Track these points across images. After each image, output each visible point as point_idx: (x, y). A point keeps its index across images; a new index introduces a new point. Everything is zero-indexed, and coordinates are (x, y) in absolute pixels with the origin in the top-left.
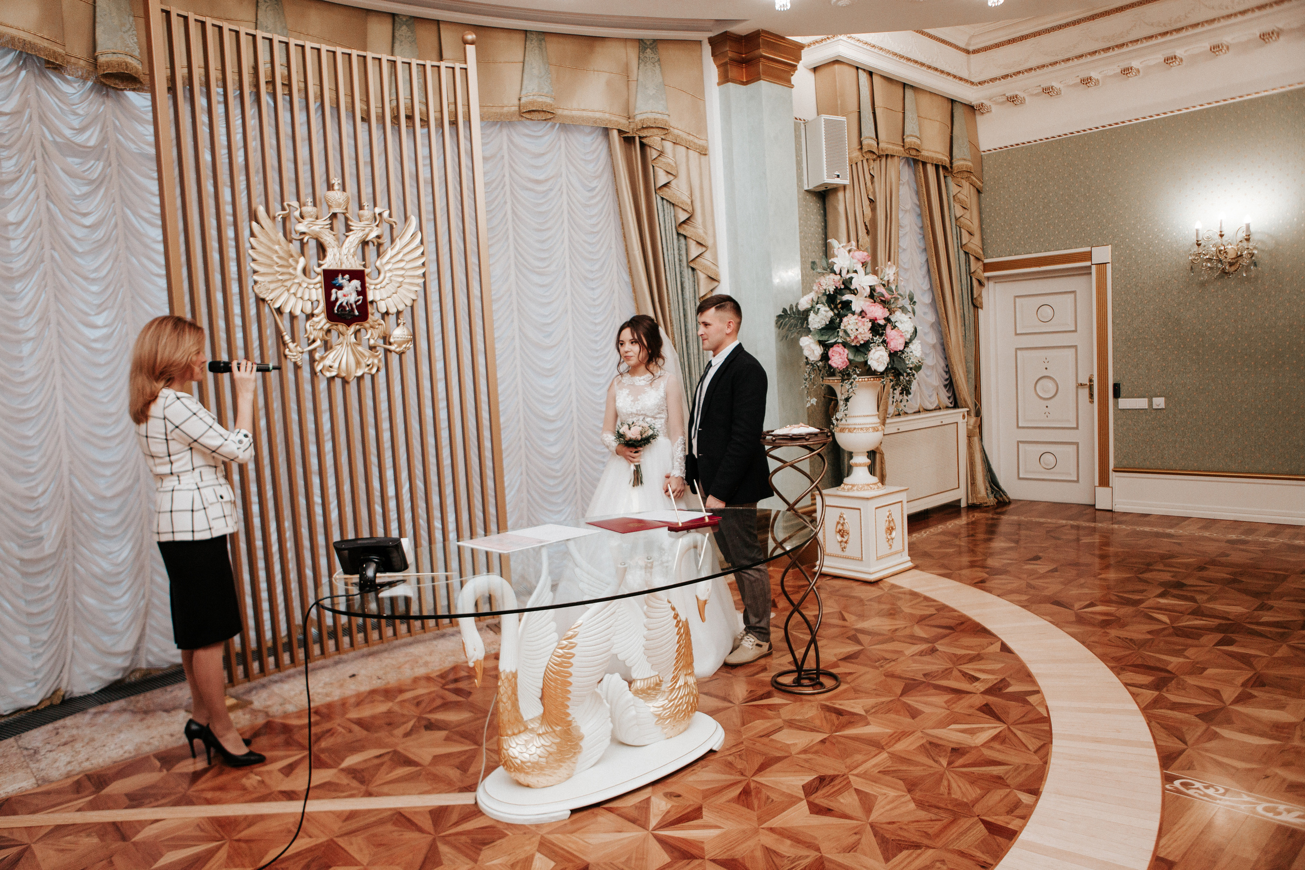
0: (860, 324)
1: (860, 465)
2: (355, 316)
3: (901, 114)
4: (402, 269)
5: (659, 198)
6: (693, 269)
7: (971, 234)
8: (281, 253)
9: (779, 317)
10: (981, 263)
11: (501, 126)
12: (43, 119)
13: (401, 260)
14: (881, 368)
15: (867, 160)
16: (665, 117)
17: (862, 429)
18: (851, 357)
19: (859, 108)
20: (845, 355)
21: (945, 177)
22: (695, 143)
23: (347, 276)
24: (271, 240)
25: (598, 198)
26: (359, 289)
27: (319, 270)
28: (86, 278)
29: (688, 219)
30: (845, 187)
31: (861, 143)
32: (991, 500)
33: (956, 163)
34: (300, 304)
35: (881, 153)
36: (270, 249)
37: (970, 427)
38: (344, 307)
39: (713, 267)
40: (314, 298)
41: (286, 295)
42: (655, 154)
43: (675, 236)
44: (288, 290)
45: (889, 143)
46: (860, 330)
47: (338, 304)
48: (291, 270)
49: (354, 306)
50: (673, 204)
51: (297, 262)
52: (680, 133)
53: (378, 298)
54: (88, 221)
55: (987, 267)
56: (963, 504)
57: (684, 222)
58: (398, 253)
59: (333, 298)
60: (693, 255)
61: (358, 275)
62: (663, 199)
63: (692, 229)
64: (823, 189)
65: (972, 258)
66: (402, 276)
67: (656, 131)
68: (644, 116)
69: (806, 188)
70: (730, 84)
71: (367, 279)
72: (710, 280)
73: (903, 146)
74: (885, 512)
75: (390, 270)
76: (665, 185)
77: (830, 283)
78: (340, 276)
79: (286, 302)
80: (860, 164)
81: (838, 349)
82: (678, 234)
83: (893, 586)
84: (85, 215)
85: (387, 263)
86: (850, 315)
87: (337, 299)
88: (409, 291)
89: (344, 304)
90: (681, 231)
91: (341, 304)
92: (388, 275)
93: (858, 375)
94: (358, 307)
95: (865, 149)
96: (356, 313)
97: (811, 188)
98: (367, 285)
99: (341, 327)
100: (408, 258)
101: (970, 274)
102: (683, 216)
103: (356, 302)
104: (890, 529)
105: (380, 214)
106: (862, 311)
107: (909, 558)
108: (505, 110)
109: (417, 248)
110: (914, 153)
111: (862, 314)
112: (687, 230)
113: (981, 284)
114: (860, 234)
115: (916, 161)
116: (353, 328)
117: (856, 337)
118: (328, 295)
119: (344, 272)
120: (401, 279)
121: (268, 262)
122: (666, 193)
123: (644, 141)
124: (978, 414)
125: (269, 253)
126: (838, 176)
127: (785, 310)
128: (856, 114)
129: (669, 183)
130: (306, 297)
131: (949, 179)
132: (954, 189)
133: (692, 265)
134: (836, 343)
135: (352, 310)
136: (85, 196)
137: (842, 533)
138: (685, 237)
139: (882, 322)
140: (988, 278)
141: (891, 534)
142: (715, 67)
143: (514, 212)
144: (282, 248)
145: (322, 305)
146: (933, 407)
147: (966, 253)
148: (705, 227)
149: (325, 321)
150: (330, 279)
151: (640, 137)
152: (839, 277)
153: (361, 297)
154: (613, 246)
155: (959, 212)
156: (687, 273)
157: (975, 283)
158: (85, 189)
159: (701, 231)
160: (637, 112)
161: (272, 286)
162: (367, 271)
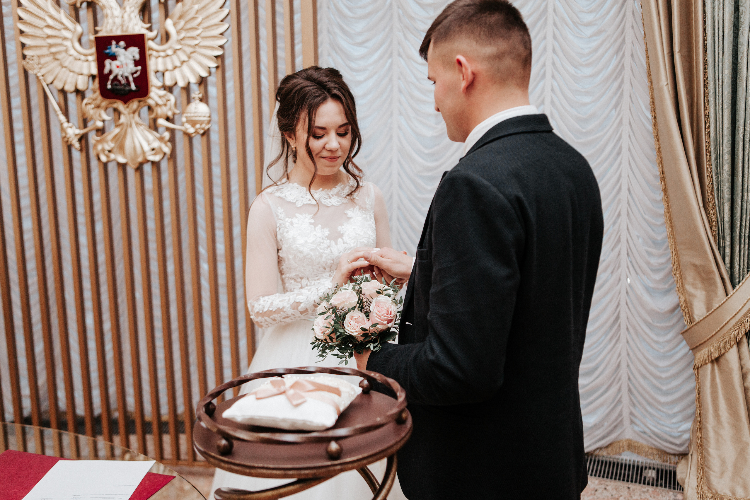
2: (131, 90)
4: (197, 28)
13: (195, 18)
23: (122, 43)
26: (137, 57)
27: (93, 38)
34: (71, 79)
36: (39, 17)
40: (88, 72)
41: (58, 70)
44: (61, 64)
47: (111, 77)
48: (65, 42)
49: (131, 79)
51: (72, 30)
53: (161, 68)
59: (106, 71)
66: (197, 38)
71: (150, 44)
78: (114, 43)
79: (58, 78)
87: (111, 72)
88: (205, 56)
89: (120, 78)
91: (116, 78)
92: (180, 36)
94: (135, 80)
96: (133, 87)
98: (148, 52)
99: (119, 105)
103: (133, 74)
116: (133, 105)
118: (101, 66)
119: (118, 39)
120: (194, 42)
121: (37, 33)
125: (37, 23)
130: (81, 71)
144: (51, 16)
145: (96, 80)
149: (100, 98)
153: (139, 68)
161: (43, 61)
162: (149, 35)
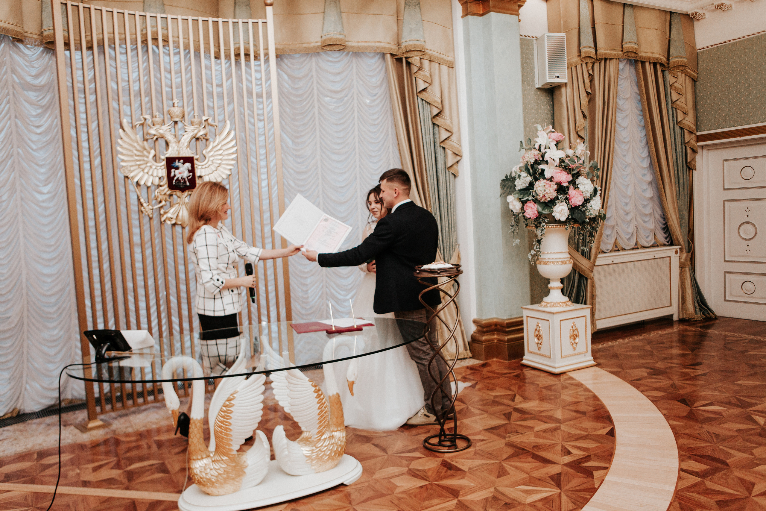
0: (547, 186)
1: (554, 288)
2: (187, 186)
3: (621, 27)
4: (221, 155)
5: (419, 100)
6: (444, 148)
7: (685, 113)
8: (138, 148)
9: (503, 180)
10: (694, 135)
11: (311, 56)
12: (14, 71)
13: (220, 149)
14: (563, 219)
15: (586, 63)
16: (423, 43)
17: (553, 262)
18: (540, 209)
19: (579, 25)
20: (535, 209)
21: (663, 72)
22: (445, 60)
23: (182, 161)
24: (132, 140)
25: (377, 102)
26: (190, 168)
27: (163, 157)
28: (38, 165)
29: (439, 113)
30: (566, 84)
31: (580, 51)
32: (699, 316)
33: (673, 60)
34: (151, 179)
35: (599, 57)
36: (131, 145)
37: (683, 260)
38: (180, 181)
39: (458, 146)
40: (160, 175)
41: (141, 174)
42: (415, 69)
43: (431, 126)
44: (143, 171)
45: (605, 49)
46: (547, 191)
47: (175, 178)
48: (146, 159)
49: (186, 180)
50: (430, 104)
51: (149, 153)
52: (434, 53)
53: (203, 174)
54: (39, 131)
55: (699, 138)
56: (675, 318)
57: (437, 115)
58: (218, 145)
59: (172, 175)
60: (444, 137)
61: (189, 160)
62: (422, 100)
63: (442, 120)
64: (549, 87)
65: (686, 132)
66: (221, 159)
67: (416, 53)
68: (407, 44)
69: (537, 86)
70: (469, 16)
71: (195, 162)
72: (455, 155)
73: (622, 51)
74: (570, 323)
75: (212, 156)
76: (424, 90)
77: (531, 156)
78: (177, 161)
79: (141, 178)
80: (579, 67)
81: (530, 205)
82: (434, 124)
83: (571, 378)
84: (38, 127)
85: (210, 151)
86: (541, 179)
87: (175, 176)
88: (225, 169)
89: (180, 178)
90: (436, 122)
91: (178, 178)
92: (211, 159)
93: (546, 223)
94: (189, 180)
95: (583, 55)
96: (188, 184)
97: (540, 86)
98: (195, 166)
99: (179, 193)
100: (224, 148)
101: (685, 144)
102: (435, 111)
103: (187, 177)
104: (575, 336)
105: (206, 120)
106: (552, 177)
107: (592, 358)
108: (312, 45)
109: (232, 140)
110: (633, 55)
111: (551, 179)
112: (439, 121)
113: (694, 151)
114: (577, 118)
115: (636, 61)
116: (186, 193)
117: (544, 196)
118: (169, 173)
119: (179, 159)
120: (219, 162)
121: (130, 153)
122: (424, 95)
123: (409, 60)
124: (691, 250)
125: (131, 148)
126: (558, 77)
127: (506, 177)
128: (577, 30)
129: (426, 88)
130: (155, 174)
131: (667, 73)
132: (670, 79)
133: (442, 145)
134: (528, 200)
135: (185, 182)
136: (40, 116)
137: (539, 337)
138: (438, 126)
139: (565, 184)
140: (702, 147)
141: (575, 339)
142: (460, 5)
143: (319, 113)
144: (139, 145)
145: (166, 180)
146: (649, 245)
147: (682, 129)
148: (451, 118)
149: (167, 189)
150: (170, 163)
151: (406, 58)
152: (538, 152)
153: (191, 174)
154: (390, 133)
155: (675, 97)
156: (440, 151)
157: (689, 151)
158: (39, 111)
159: (448, 122)
160: (402, 41)
161: (132, 168)
162: (196, 157)
